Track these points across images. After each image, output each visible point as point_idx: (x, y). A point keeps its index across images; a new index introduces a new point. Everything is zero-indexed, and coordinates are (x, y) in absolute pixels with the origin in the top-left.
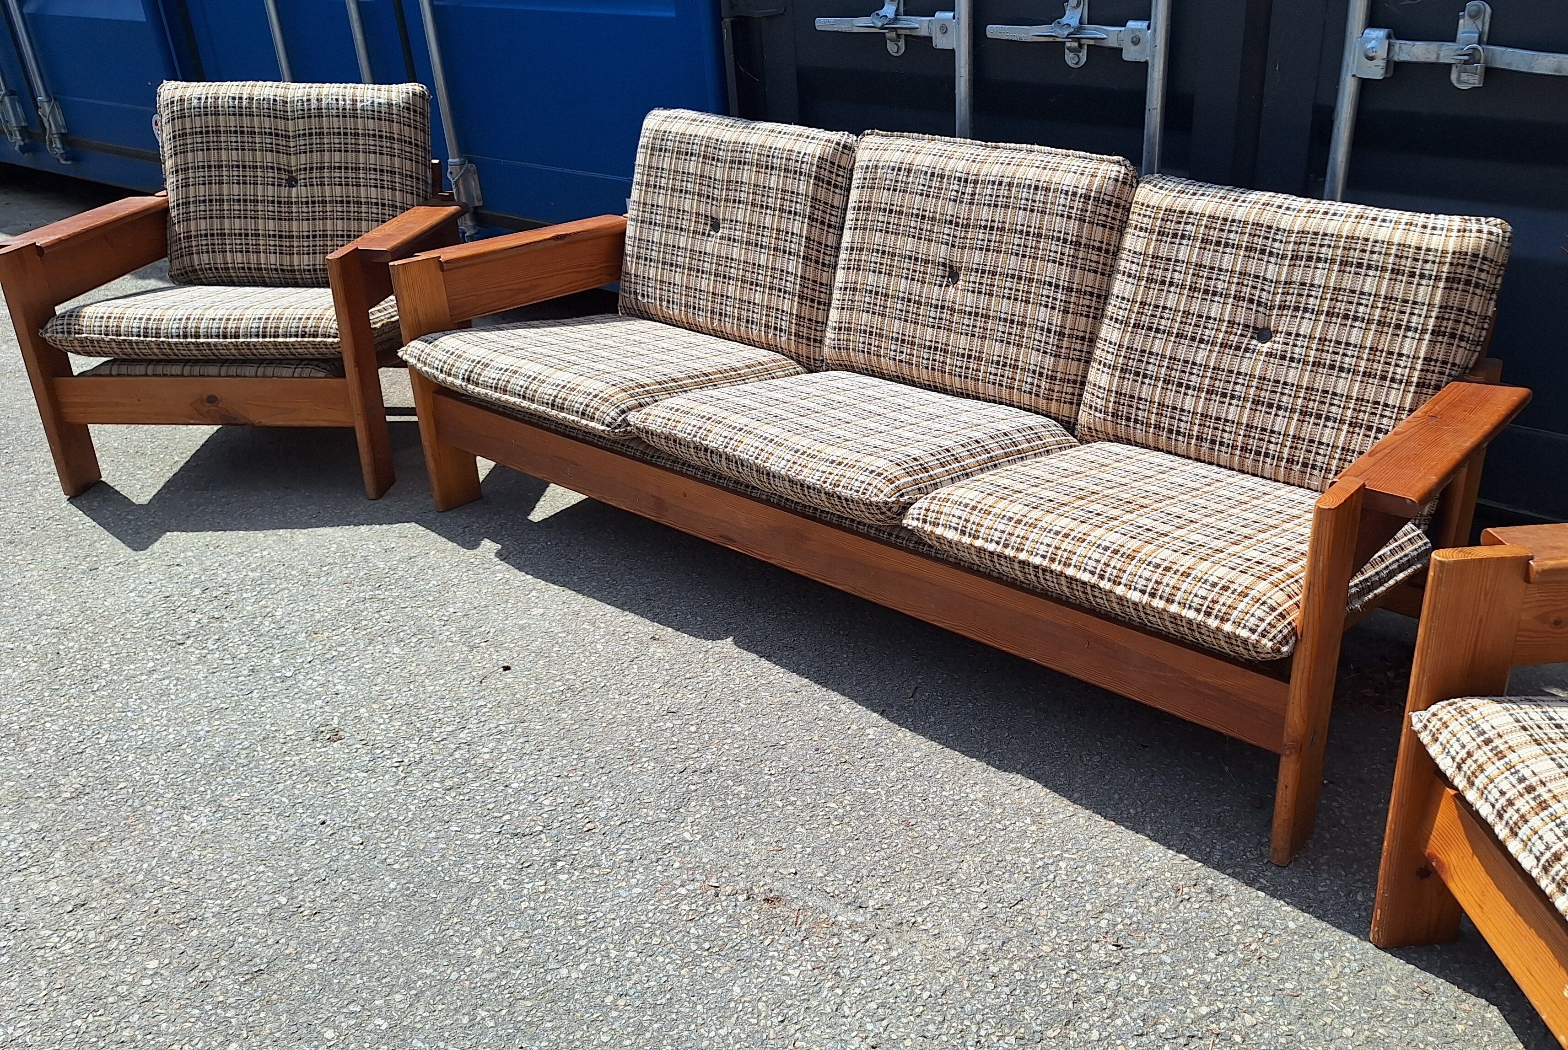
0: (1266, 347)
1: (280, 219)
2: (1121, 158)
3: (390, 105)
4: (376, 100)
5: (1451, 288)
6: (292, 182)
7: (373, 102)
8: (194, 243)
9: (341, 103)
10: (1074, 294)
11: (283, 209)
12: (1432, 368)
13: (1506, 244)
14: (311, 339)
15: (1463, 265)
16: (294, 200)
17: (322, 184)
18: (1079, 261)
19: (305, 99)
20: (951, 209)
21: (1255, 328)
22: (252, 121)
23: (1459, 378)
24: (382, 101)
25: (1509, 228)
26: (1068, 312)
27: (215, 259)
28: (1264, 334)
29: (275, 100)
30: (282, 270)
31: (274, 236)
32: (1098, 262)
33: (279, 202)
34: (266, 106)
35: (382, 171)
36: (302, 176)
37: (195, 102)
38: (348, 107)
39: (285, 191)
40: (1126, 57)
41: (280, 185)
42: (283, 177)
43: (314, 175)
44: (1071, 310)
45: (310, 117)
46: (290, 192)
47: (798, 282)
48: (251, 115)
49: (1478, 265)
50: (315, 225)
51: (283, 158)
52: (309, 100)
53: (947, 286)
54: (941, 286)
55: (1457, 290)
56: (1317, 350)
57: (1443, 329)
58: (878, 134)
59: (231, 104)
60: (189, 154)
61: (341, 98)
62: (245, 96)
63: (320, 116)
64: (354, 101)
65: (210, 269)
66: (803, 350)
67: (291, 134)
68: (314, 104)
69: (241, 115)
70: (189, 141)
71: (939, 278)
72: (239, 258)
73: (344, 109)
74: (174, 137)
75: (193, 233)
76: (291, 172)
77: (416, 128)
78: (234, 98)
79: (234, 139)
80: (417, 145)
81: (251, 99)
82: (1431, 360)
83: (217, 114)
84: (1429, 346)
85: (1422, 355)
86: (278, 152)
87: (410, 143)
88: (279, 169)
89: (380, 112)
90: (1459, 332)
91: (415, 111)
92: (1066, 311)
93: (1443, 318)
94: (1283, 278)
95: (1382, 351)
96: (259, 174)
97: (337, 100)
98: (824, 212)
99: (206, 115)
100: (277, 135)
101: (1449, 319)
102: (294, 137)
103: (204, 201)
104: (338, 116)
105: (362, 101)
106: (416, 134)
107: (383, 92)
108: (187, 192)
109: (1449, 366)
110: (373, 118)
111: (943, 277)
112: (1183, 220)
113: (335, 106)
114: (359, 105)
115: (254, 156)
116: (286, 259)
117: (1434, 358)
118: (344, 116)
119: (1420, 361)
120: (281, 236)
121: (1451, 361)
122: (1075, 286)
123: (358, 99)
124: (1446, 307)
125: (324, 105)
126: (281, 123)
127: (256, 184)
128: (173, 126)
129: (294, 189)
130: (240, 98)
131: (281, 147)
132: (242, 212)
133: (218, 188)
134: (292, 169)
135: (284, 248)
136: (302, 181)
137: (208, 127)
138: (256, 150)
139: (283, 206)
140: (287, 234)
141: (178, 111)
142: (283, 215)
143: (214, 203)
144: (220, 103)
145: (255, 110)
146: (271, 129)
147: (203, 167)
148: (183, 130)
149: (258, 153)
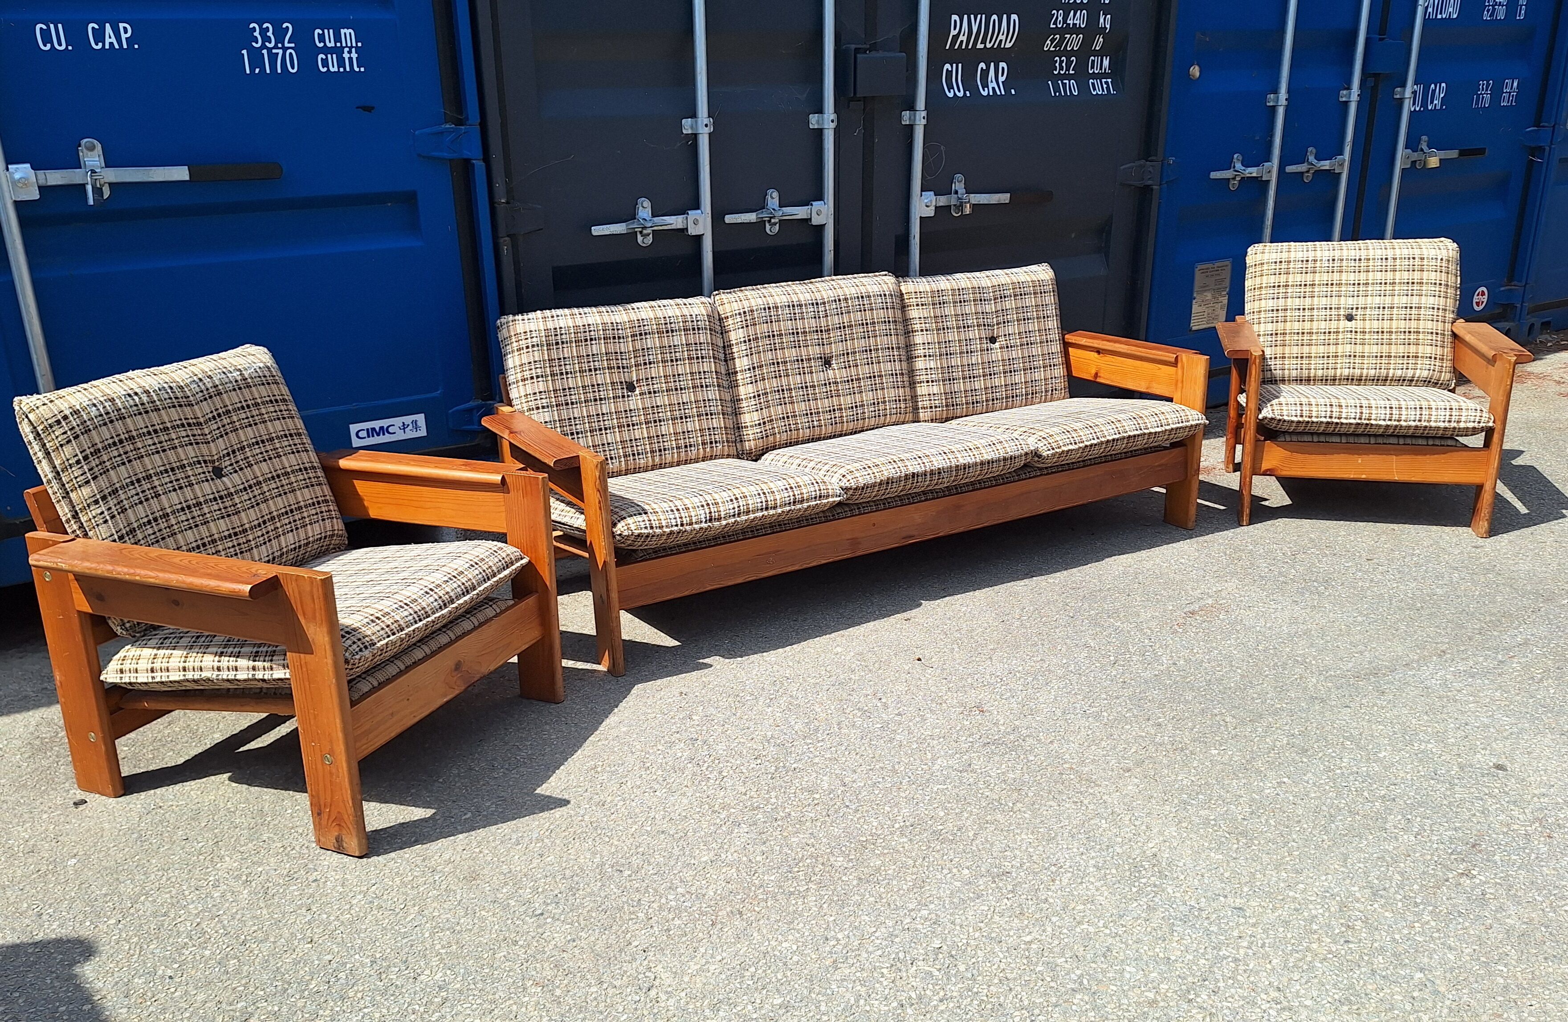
3: (268, 368)
4: (256, 366)
6: (218, 473)
9: (230, 375)
11: (227, 504)
17: (251, 465)
19: (195, 378)
22: (160, 416)
29: (170, 388)
31: (230, 536)
33: (221, 498)
34: (166, 396)
35: (291, 435)
36: (228, 463)
37: (94, 412)
38: (237, 378)
39: (219, 484)
42: (210, 469)
43: (239, 458)
50: (260, 511)
52: (200, 380)
60: (112, 473)
61: (224, 369)
63: (220, 394)
64: (239, 372)
67: (202, 420)
68: (208, 383)
70: (105, 458)
73: (236, 381)
74: (86, 458)
76: (215, 462)
78: (129, 396)
81: (147, 392)
86: (197, 443)
88: (205, 462)
96: (190, 473)
97: (223, 373)
99: (111, 422)
102: (206, 422)
103: (149, 522)
105: (245, 369)
107: (249, 357)
113: (227, 380)
115: (177, 455)
120: (235, 534)
123: (239, 366)
125: (217, 383)
126: (188, 412)
127: (191, 485)
129: (226, 479)
131: (197, 437)
132: (191, 521)
133: (157, 503)
134: (216, 457)
135: (242, 546)
136: (229, 468)
137: (119, 435)
138: (176, 447)
139: (225, 500)
140: (241, 529)
141: (78, 425)
142: (229, 509)
143: (160, 521)
144: (119, 404)
145: (158, 403)
146: (181, 420)
147: (132, 483)
148: (93, 446)
149: (180, 450)
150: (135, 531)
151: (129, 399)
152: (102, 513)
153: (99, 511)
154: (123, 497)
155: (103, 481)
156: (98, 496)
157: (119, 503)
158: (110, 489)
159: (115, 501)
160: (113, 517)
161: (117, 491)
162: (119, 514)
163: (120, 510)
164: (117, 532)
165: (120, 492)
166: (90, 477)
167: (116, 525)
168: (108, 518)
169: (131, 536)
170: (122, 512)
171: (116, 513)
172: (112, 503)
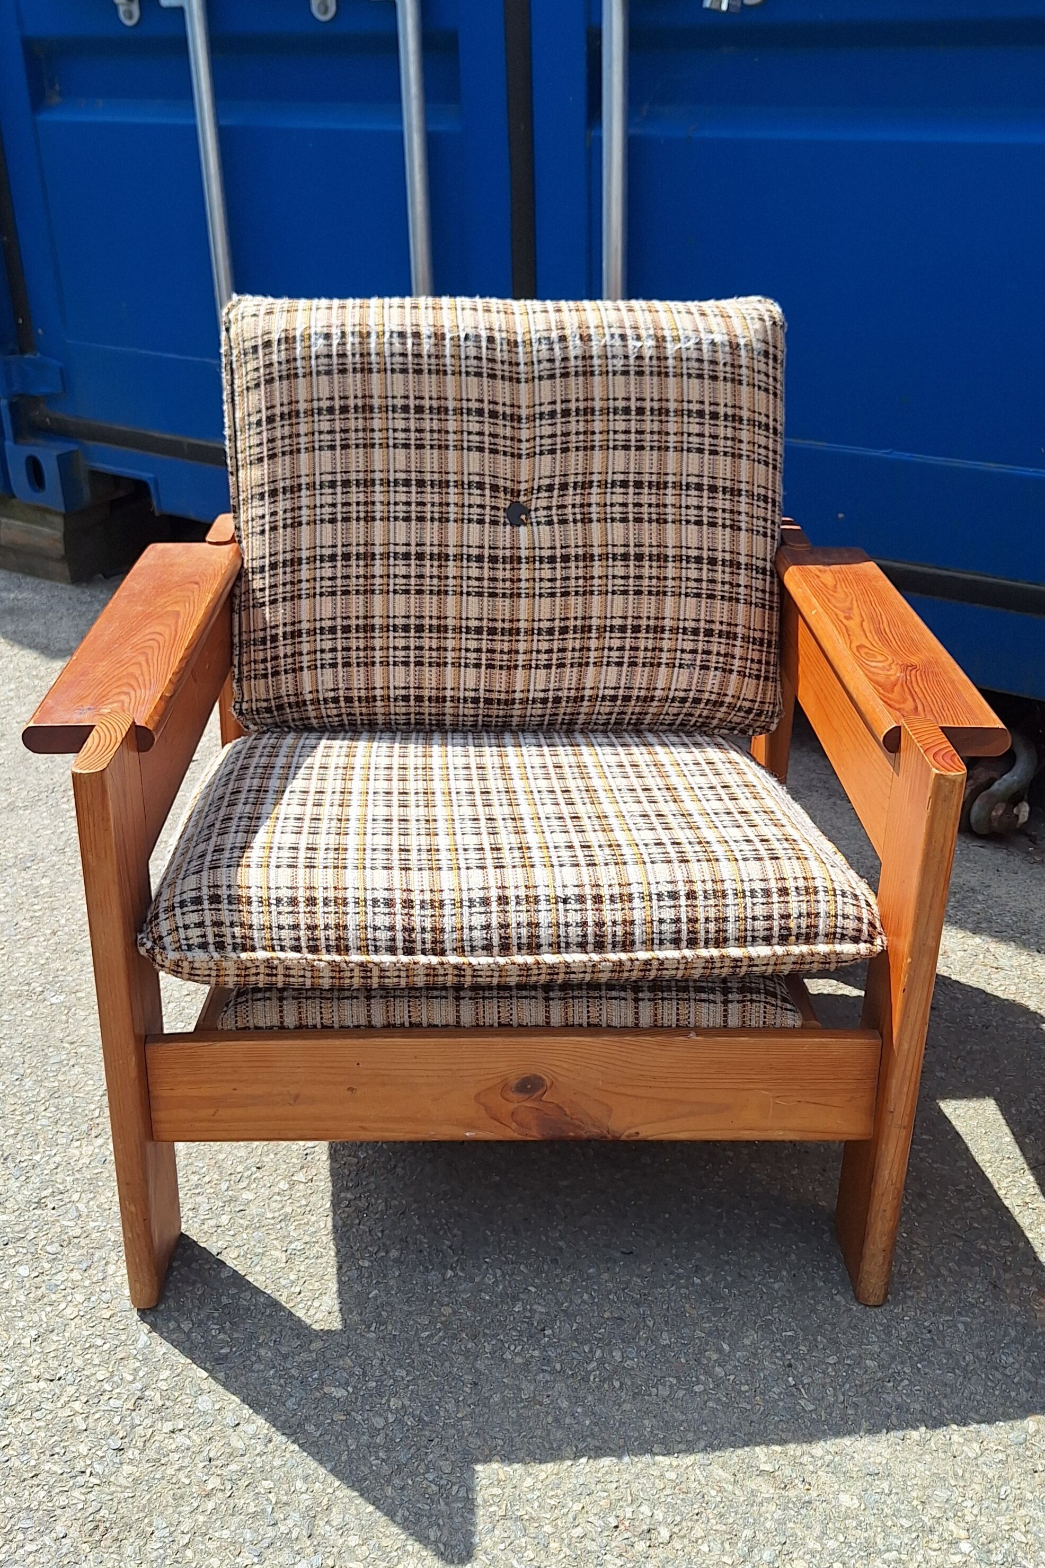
1: (493, 595)
3: (734, 347)
6: (521, 515)
7: (697, 343)
8: (305, 648)
9: (633, 343)
11: (500, 574)
16: (524, 553)
17: (586, 520)
19: (554, 335)
22: (441, 385)
24: (718, 338)
27: (348, 679)
29: (491, 340)
30: (488, 701)
31: (479, 630)
33: (493, 559)
34: (473, 352)
35: (713, 489)
36: (543, 503)
37: (319, 345)
38: (647, 353)
39: (504, 534)
41: (494, 523)
42: (502, 504)
43: (569, 500)
45: (565, 375)
46: (514, 537)
48: (441, 372)
50: (566, 607)
51: (504, 465)
52: (563, 339)
59: (397, 348)
60: (304, 456)
61: (629, 332)
62: (425, 331)
63: (588, 373)
64: (660, 341)
65: (336, 700)
67: (524, 412)
68: (575, 348)
69: (418, 372)
70: (303, 429)
72: (399, 676)
73: (639, 357)
74: (270, 420)
75: (305, 626)
76: (516, 493)
77: (776, 395)
78: (402, 335)
79: (400, 424)
81: (439, 337)
83: (366, 370)
86: (493, 451)
87: (767, 427)
88: (495, 488)
89: (714, 362)
96: (452, 499)
97: (623, 336)
99: (343, 371)
100: (493, 414)
102: (532, 418)
103: (333, 558)
104: (626, 373)
105: (676, 339)
106: (776, 407)
107: (713, 318)
108: (296, 539)
110: (700, 376)
113: (619, 351)
114: (670, 347)
115: (443, 461)
116: (500, 680)
118: (640, 373)
120: (492, 631)
123: (667, 333)
125: (595, 351)
126: (503, 391)
127: (444, 520)
128: (270, 396)
129: (523, 530)
130: (417, 335)
131: (501, 441)
132: (413, 581)
133: (362, 530)
134: (523, 486)
135: (498, 656)
136: (542, 513)
137: (346, 398)
138: (447, 447)
139: (500, 566)
140: (507, 625)
141: (280, 363)
142: (500, 584)
143: (353, 562)
144: (373, 345)
145: (448, 361)
146: (481, 401)
147: (333, 484)
148: (290, 403)
149: (452, 454)
150: (300, 564)
151: (396, 340)
152: (263, 517)
153: (260, 512)
154: (304, 501)
155: (282, 467)
156: (266, 488)
157: (293, 510)
158: (288, 483)
159: (288, 505)
160: (274, 529)
161: (300, 490)
162: (285, 527)
163: (289, 522)
164: (271, 555)
165: (304, 492)
166: (265, 454)
167: (272, 542)
168: (267, 527)
169: (288, 569)
170: (292, 525)
171: (281, 524)
172: (282, 504)
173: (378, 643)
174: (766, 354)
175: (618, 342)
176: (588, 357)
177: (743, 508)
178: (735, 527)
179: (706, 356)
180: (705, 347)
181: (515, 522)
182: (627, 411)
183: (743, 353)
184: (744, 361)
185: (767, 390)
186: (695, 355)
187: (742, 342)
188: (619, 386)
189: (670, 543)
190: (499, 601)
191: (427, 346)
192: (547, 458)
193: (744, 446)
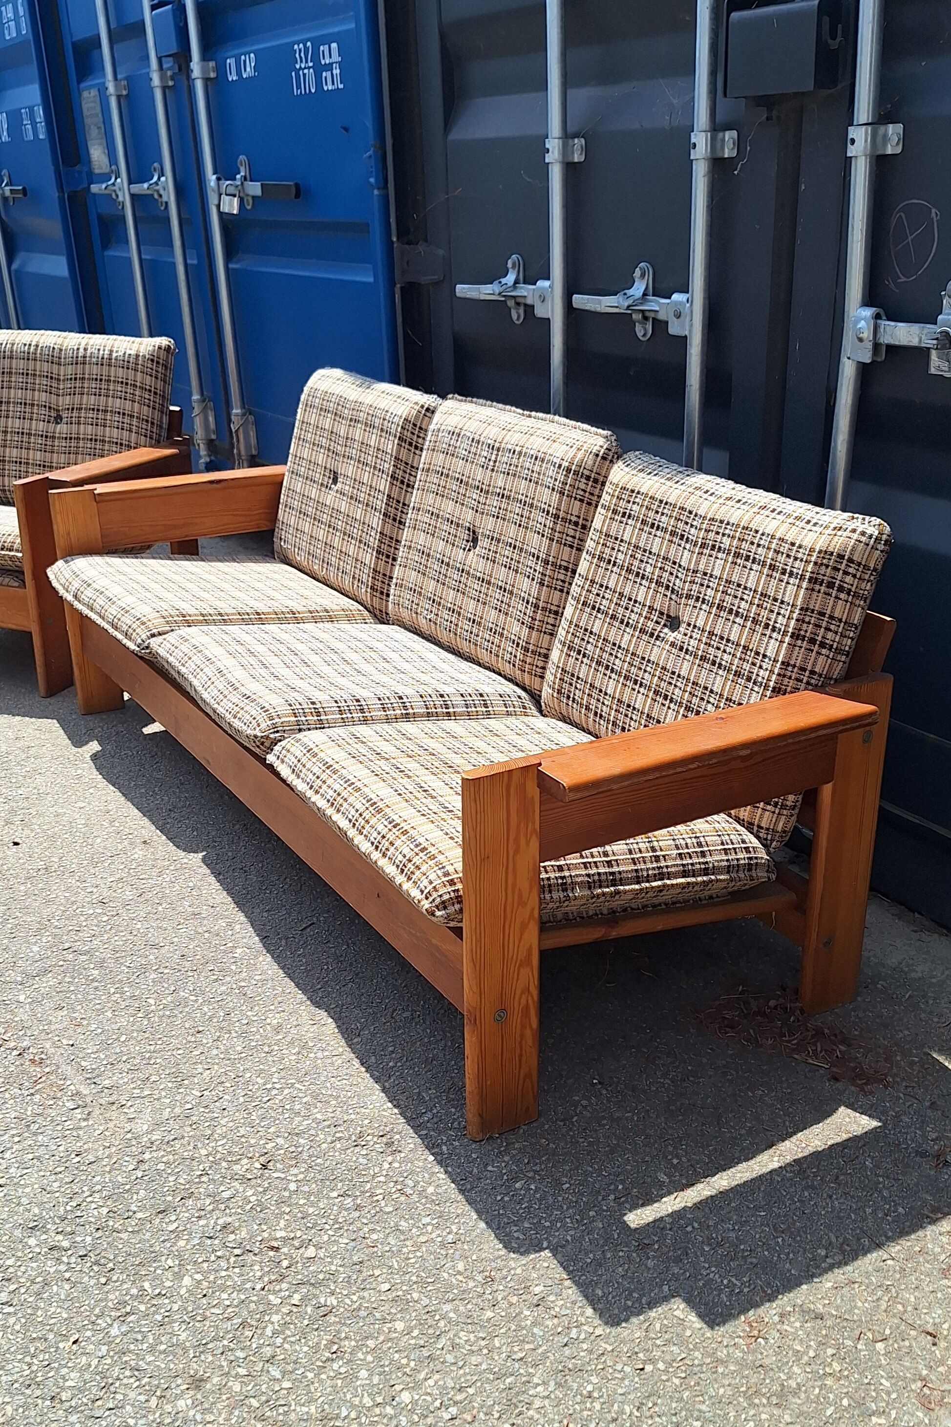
0: (671, 636)
1: (45, 451)
2: (610, 433)
3: (137, 356)
4: (128, 352)
5: (813, 590)
6: (58, 419)
7: (125, 353)
9: (101, 352)
10: (549, 567)
12: (789, 674)
13: (881, 547)
14: (7, 553)
15: (827, 566)
16: (57, 435)
18: (556, 534)
19: (75, 348)
20: (479, 474)
21: (669, 616)
22: (35, 365)
23: (816, 688)
24: (132, 352)
25: (887, 529)
26: (543, 585)
28: (674, 623)
29: (54, 348)
31: (40, 465)
32: (574, 537)
33: (46, 437)
34: (47, 353)
35: (124, 414)
36: (66, 415)
38: (106, 356)
40: (672, 330)
41: (49, 422)
42: (52, 415)
43: (74, 415)
44: (546, 583)
45: (77, 364)
46: (55, 428)
47: (378, 537)
48: (35, 360)
49: (843, 567)
51: (54, 399)
52: (78, 349)
53: (469, 550)
54: (464, 549)
55: (819, 592)
56: (706, 644)
57: (802, 633)
58: (456, 399)
59: (23, 350)
61: (102, 348)
62: (33, 343)
63: (84, 363)
64: (111, 351)
66: (376, 602)
67: (62, 378)
68: (81, 353)
69: (28, 359)
71: (464, 542)
73: (103, 358)
76: (58, 411)
77: (156, 378)
78: (25, 345)
79: (21, 380)
80: (155, 393)
81: (37, 346)
82: (788, 665)
83: (11, 358)
84: (787, 649)
85: (780, 659)
86: (50, 393)
87: (150, 391)
88: (50, 408)
89: (128, 362)
90: (819, 638)
91: (158, 363)
92: (542, 584)
93: (803, 621)
94: (692, 567)
95: (751, 651)
96: (35, 411)
97: (99, 350)
98: (405, 472)
100: (52, 378)
101: (809, 623)
102: (64, 380)
104: (97, 364)
105: (117, 352)
106: (156, 383)
107: (135, 345)
109: (807, 674)
110: (123, 367)
111: (468, 541)
112: (632, 500)
113: (96, 356)
114: (114, 355)
115: (33, 395)
117: (792, 662)
119: (778, 665)
121: (809, 668)
122: (551, 559)
123: (115, 349)
124: (807, 610)
125: (88, 355)
127: (32, 419)
130: (30, 345)
131: (53, 389)
132: (19, 443)
134: (59, 408)
136: (65, 419)
138: (35, 390)
144: (15, 349)
145: (38, 355)
146: (48, 372)
149: (36, 393)
151: (23, 346)
173: (7, 467)
174: (152, 360)
175: (96, 351)
176: (85, 357)
177: (134, 423)
178: (130, 431)
179: (126, 359)
180: (127, 356)
181: (57, 423)
182: (96, 379)
183: (140, 358)
184: (140, 362)
185: (151, 376)
186: (121, 358)
187: (141, 354)
188: (95, 369)
189: (107, 435)
190: (47, 454)
191: (32, 348)
192: (68, 397)
193: (137, 397)
